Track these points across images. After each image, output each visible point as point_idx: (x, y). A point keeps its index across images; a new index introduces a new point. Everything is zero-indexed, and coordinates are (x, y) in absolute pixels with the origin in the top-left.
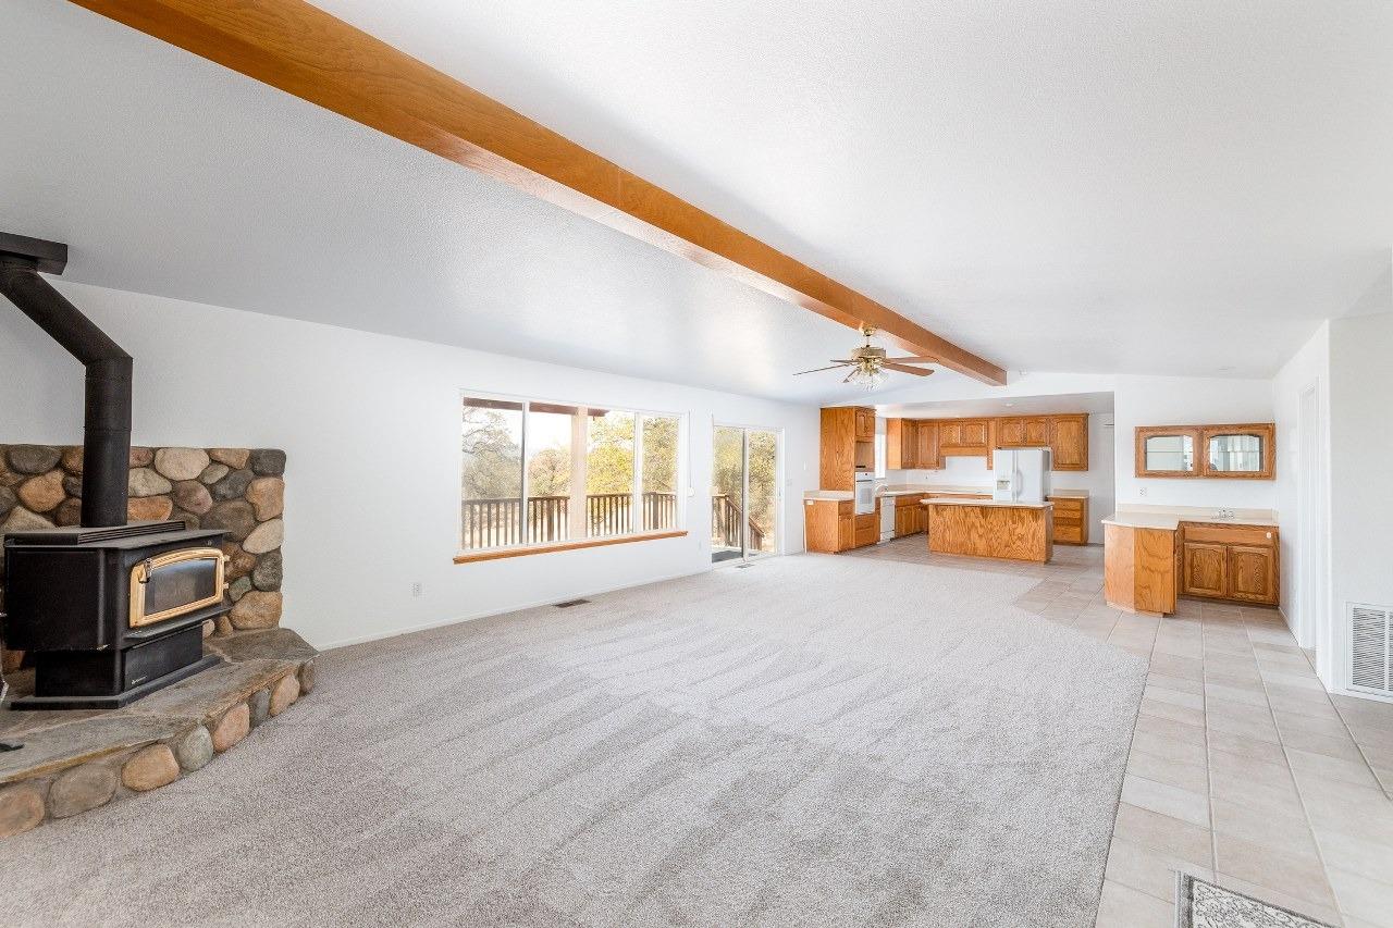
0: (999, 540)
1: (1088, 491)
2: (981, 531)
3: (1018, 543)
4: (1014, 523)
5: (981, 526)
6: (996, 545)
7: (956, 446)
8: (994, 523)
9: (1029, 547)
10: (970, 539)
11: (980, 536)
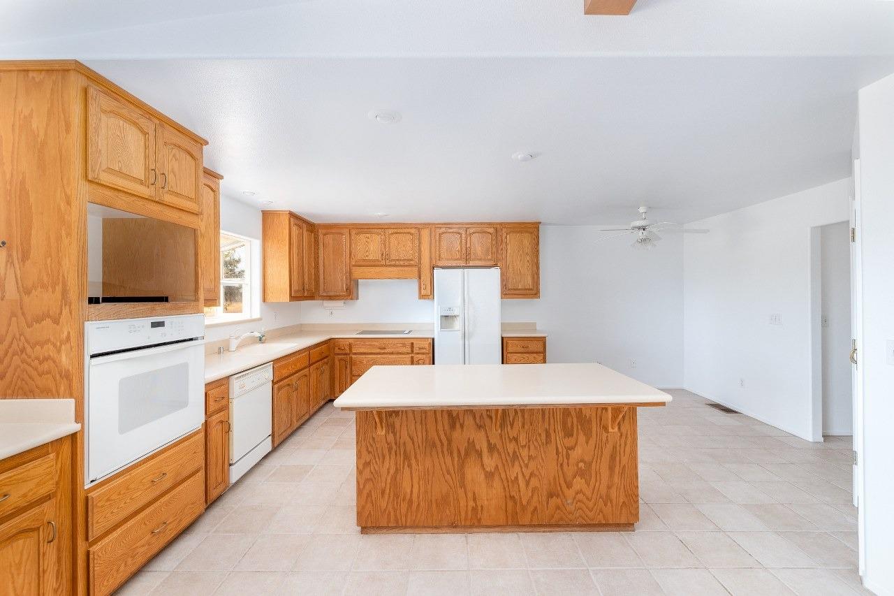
0: (534, 482)
1: (534, 324)
2: (490, 462)
3: (579, 483)
4: (569, 434)
5: (491, 448)
6: (525, 494)
7: (373, 264)
8: (523, 440)
9: (603, 490)
10: (463, 485)
11: (489, 476)
